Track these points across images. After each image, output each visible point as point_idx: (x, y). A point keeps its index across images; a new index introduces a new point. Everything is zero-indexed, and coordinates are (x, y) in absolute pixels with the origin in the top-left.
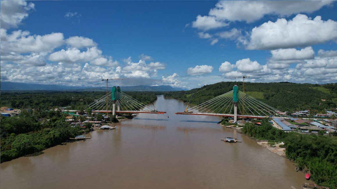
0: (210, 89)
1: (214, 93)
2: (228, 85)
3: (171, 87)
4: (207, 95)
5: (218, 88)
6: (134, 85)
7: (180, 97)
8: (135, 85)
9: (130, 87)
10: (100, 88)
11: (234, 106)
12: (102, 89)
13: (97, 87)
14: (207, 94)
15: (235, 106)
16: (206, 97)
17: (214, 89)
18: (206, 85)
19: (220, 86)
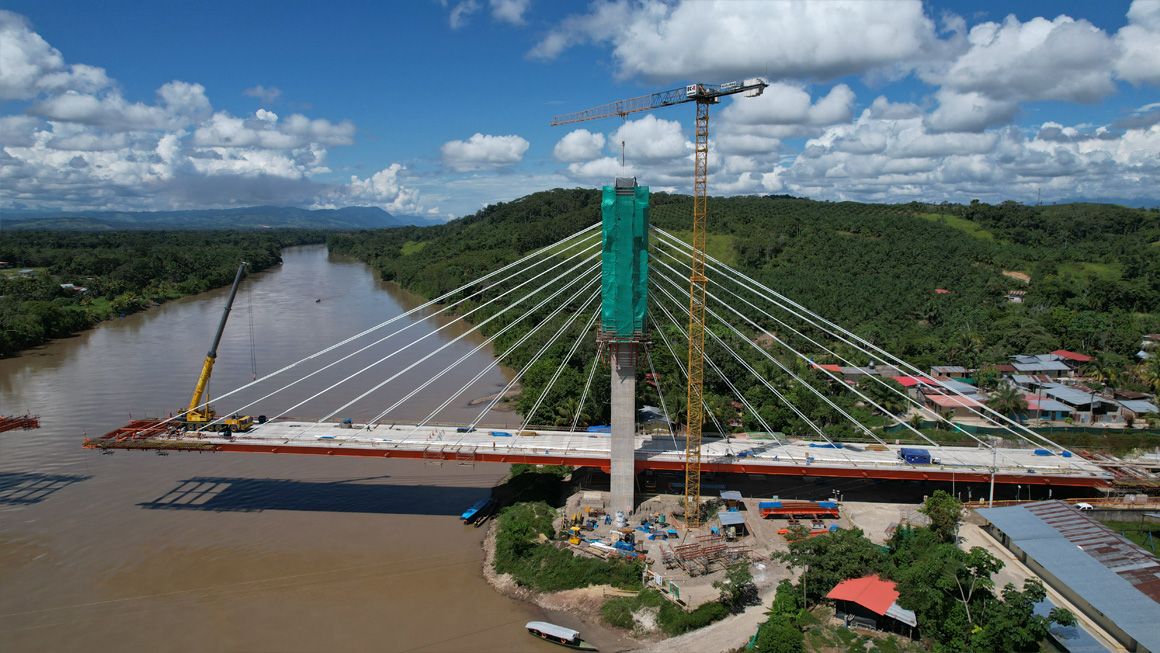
0: (503, 218)
1: (516, 236)
2: (578, 204)
3: (386, 214)
4: (491, 248)
5: (537, 213)
6: (239, 207)
7: (377, 255)
8: (246, 206)
9: (226, 213)
10: (94, 217)
11: (614, 375)
12: (99, 222)
13: (85, 212)
14: (491, 241)
15: (623, 373)
16: (476, 259)
17: (522, 218)
18: (494, 203)
19: (544, 208)
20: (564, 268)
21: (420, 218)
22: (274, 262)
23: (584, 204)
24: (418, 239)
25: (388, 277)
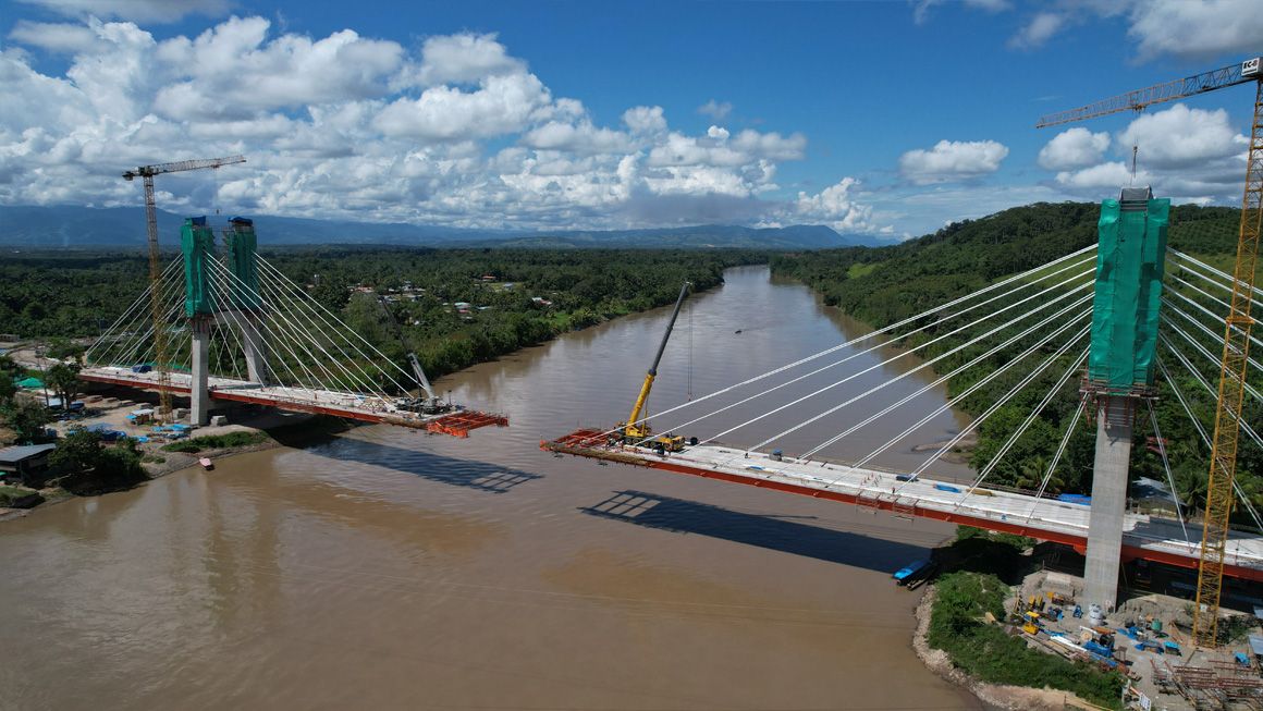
0: (969, 238)
1: (983, 259)
2: (1067, 221)
3: (832, 233)
4: (951, 272)
5: (1012, 232)
6: (686, 225)
8: (693, 225)
9: (675, 232)
10: (561, 237)
11: (1101, 435)
12: (569, 241)
13: (555, 232)
14: (952, 265)
15: (1114, 433)
16: (933, 284)
17: (992, 239)
18: (959, 220)
19: (1022, 226)
20: (1043, 299)
21: (871, 238)
22: (716, 283)
23: (1075, 221)
24: (867, 261)
25: (831, 302)
